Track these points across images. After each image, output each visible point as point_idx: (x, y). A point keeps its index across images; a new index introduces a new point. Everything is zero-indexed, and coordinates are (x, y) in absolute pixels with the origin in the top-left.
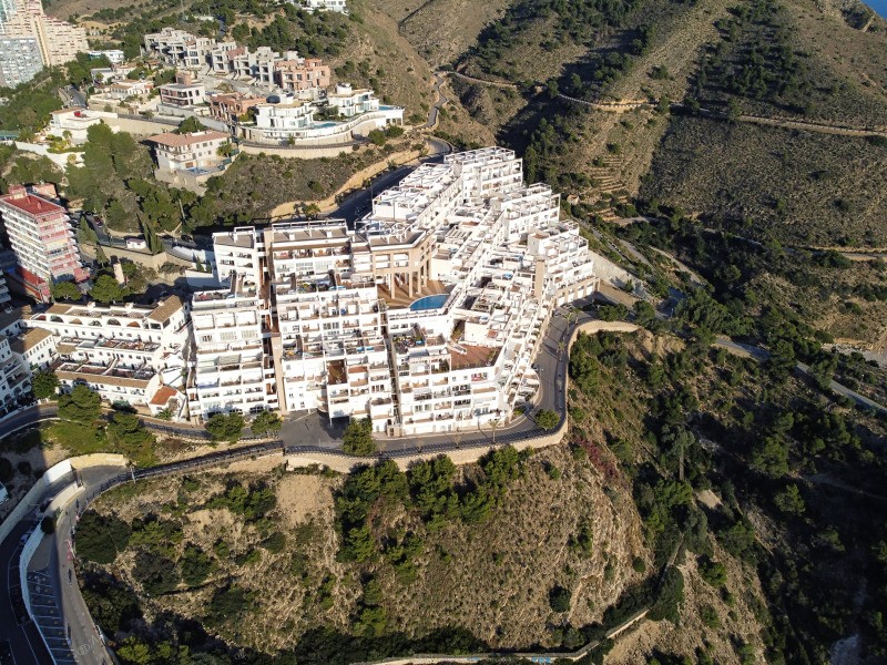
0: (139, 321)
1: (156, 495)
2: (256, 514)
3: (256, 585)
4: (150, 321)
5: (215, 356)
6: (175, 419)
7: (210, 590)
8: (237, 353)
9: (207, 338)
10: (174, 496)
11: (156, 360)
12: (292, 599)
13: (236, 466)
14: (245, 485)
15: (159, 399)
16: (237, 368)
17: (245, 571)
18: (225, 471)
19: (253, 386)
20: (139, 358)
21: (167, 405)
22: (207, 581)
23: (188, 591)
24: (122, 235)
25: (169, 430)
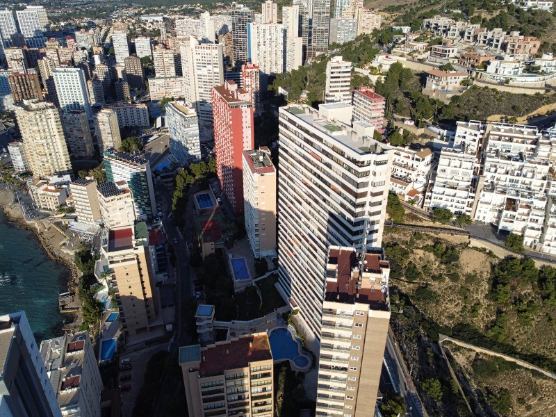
0: (411, 156)
1: (400, 236)
2: (447, 261)
3: (439, 292)
4: (416, 156)
5: (445, 180)
6: (415, 206)
7: (417, 285)
8: (457, 182)
9: (444, 171)
10: (408, 239)
11: (413, 176)
12: (456, 305)
13: (442, 235)
14: (444, 246)
15: (410, 194)
16: (456, 188)
17: (435, 283)
18: (436, 236)
19: (460, 200)
20: (405, 172)
21: (412, 198)
22: (416, 281)
23: (406, 282)
24: (401, 117)
25: (412, 210)
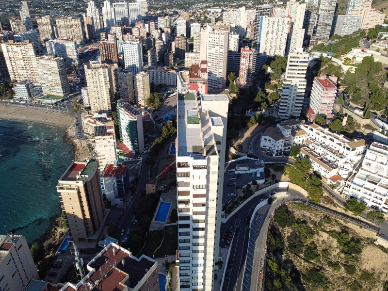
0: (342, 144)
1: (311, 215)
2: (348, 251)
3: (331, 279)
4: (347, 146)
5: (368, 174)
6: (335, 190)
7: (312, 266)
8: (380, 177)
9: (369, 164)
10: (318, 220)
11: (341, 163)
13: (351, 225)
14: (351, 236)
15: (333, 179)
16: (376, 184)
17: (330, 270)
18: (345, 224)
19: (379, 196)
20: (334, 158)
21: (335, 183)
22: (312, 261)
23: (303, 259)
24: (355, 106)
25: (330, 193)
